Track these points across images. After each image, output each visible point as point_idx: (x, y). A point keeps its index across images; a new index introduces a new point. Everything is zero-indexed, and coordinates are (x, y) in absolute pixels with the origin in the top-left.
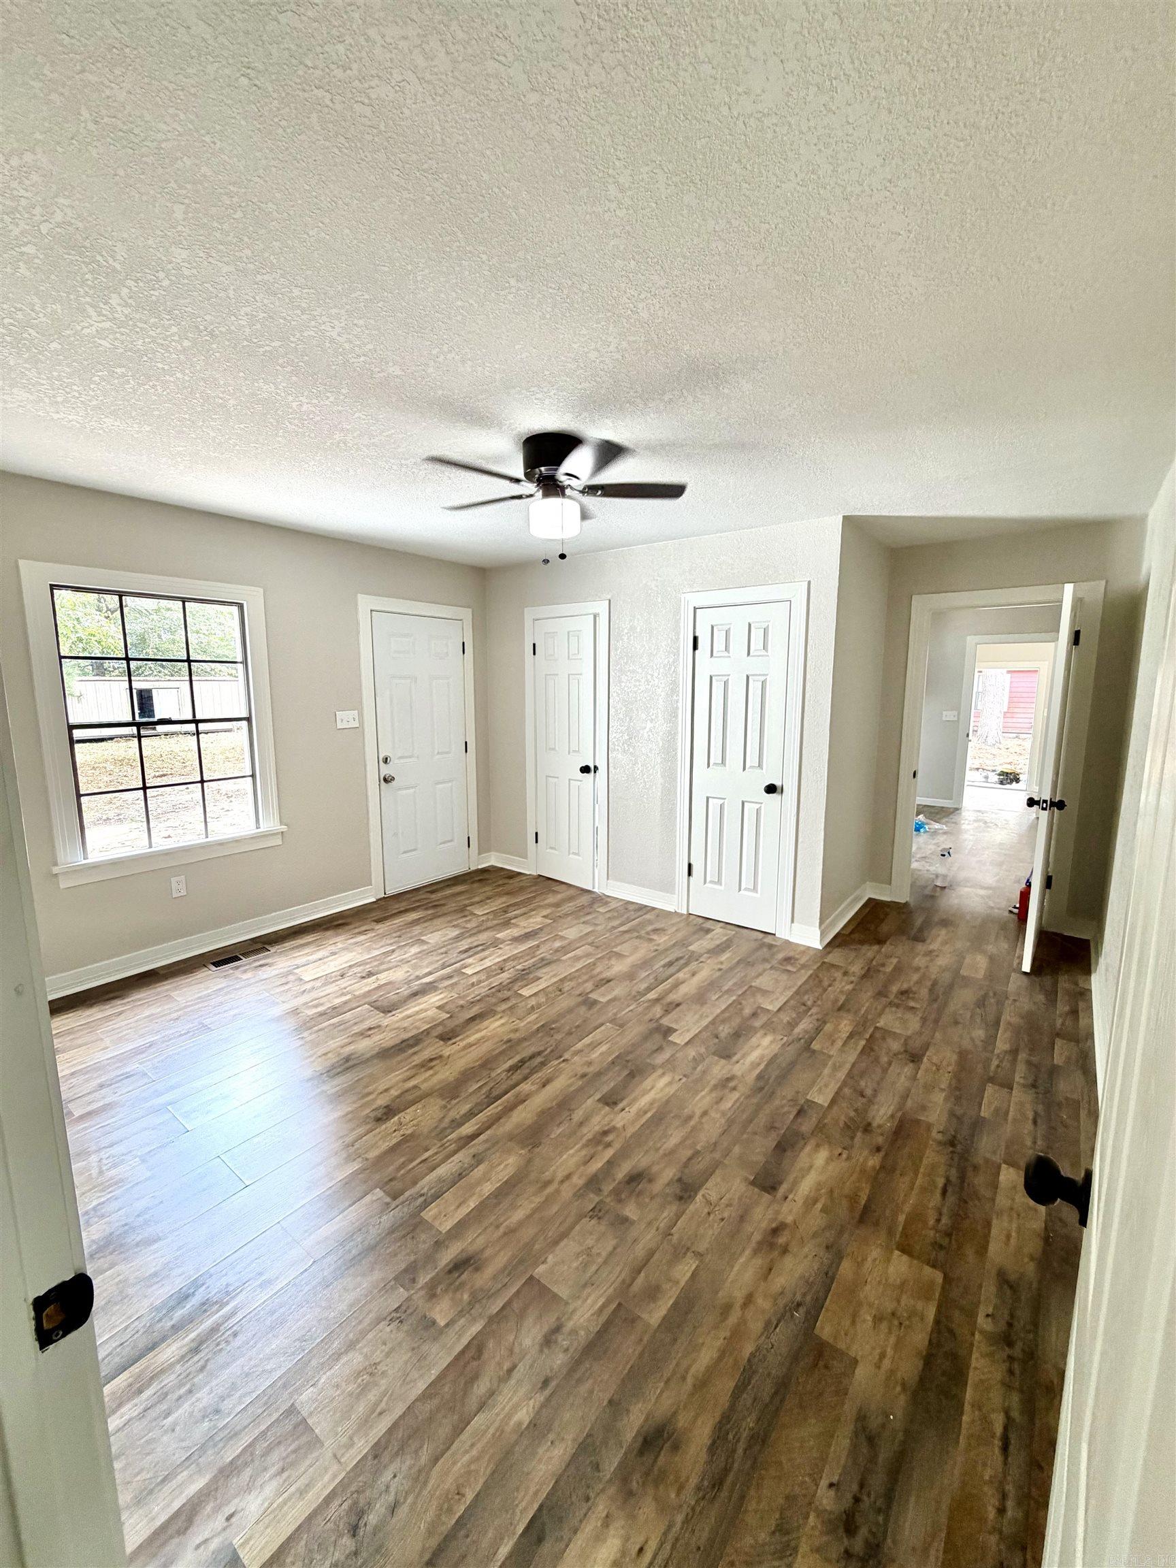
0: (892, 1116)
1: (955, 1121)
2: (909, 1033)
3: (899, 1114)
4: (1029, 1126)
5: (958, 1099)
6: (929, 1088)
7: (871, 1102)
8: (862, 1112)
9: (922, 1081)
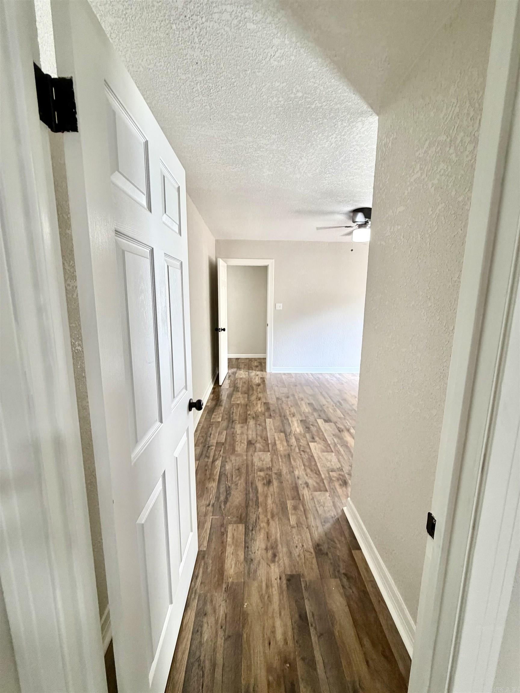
0: (249, 422)
1: (233, 427)
2: (256, 454)
3: (247, 423)
4: (213, 432)
5: (233, 433)
6: (242, 433)
7: (256, 424)
8: (256, 421)
9: (245, 435)
